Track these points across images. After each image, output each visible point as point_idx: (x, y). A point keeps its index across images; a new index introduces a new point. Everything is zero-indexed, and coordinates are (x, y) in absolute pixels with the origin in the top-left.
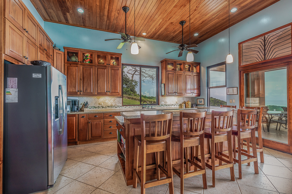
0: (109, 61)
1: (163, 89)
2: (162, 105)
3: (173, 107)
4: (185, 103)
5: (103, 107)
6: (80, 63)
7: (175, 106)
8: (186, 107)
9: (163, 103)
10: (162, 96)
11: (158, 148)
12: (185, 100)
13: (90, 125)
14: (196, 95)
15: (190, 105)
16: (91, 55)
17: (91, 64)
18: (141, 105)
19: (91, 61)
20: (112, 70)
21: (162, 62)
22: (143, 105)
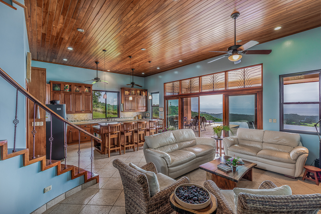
0: (84, 90)
1: (122, 107)
2: (122, 118)
3: (129, 119)
4: (138, 116)
5: (78, 121)
6: (62, 92)
7: (131, 118)
8: (138, 119)
9: (122, 116)
10: (122, 112)
11: (115, 136)
12: (138, 114)
13: (71, 133)
14: (145, 110)
15: (141, 117)
16: (70, 86)
17: (70, 92)
18: (106, 118)
19: (70, 90)
20: (86, 96)
21: (121, 89)
22: (108, 118)
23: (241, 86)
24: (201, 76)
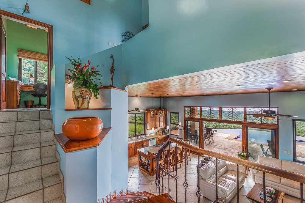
1: (148, 126)
2: (147, 135)
3: (152, 134)
4: (158, 132)
9: (147, 133)
10: (147, 129)
14: (164, 127)
21: (147, 110)
22: (137, 136)
23: (258, 121)
24: (221, 107)
